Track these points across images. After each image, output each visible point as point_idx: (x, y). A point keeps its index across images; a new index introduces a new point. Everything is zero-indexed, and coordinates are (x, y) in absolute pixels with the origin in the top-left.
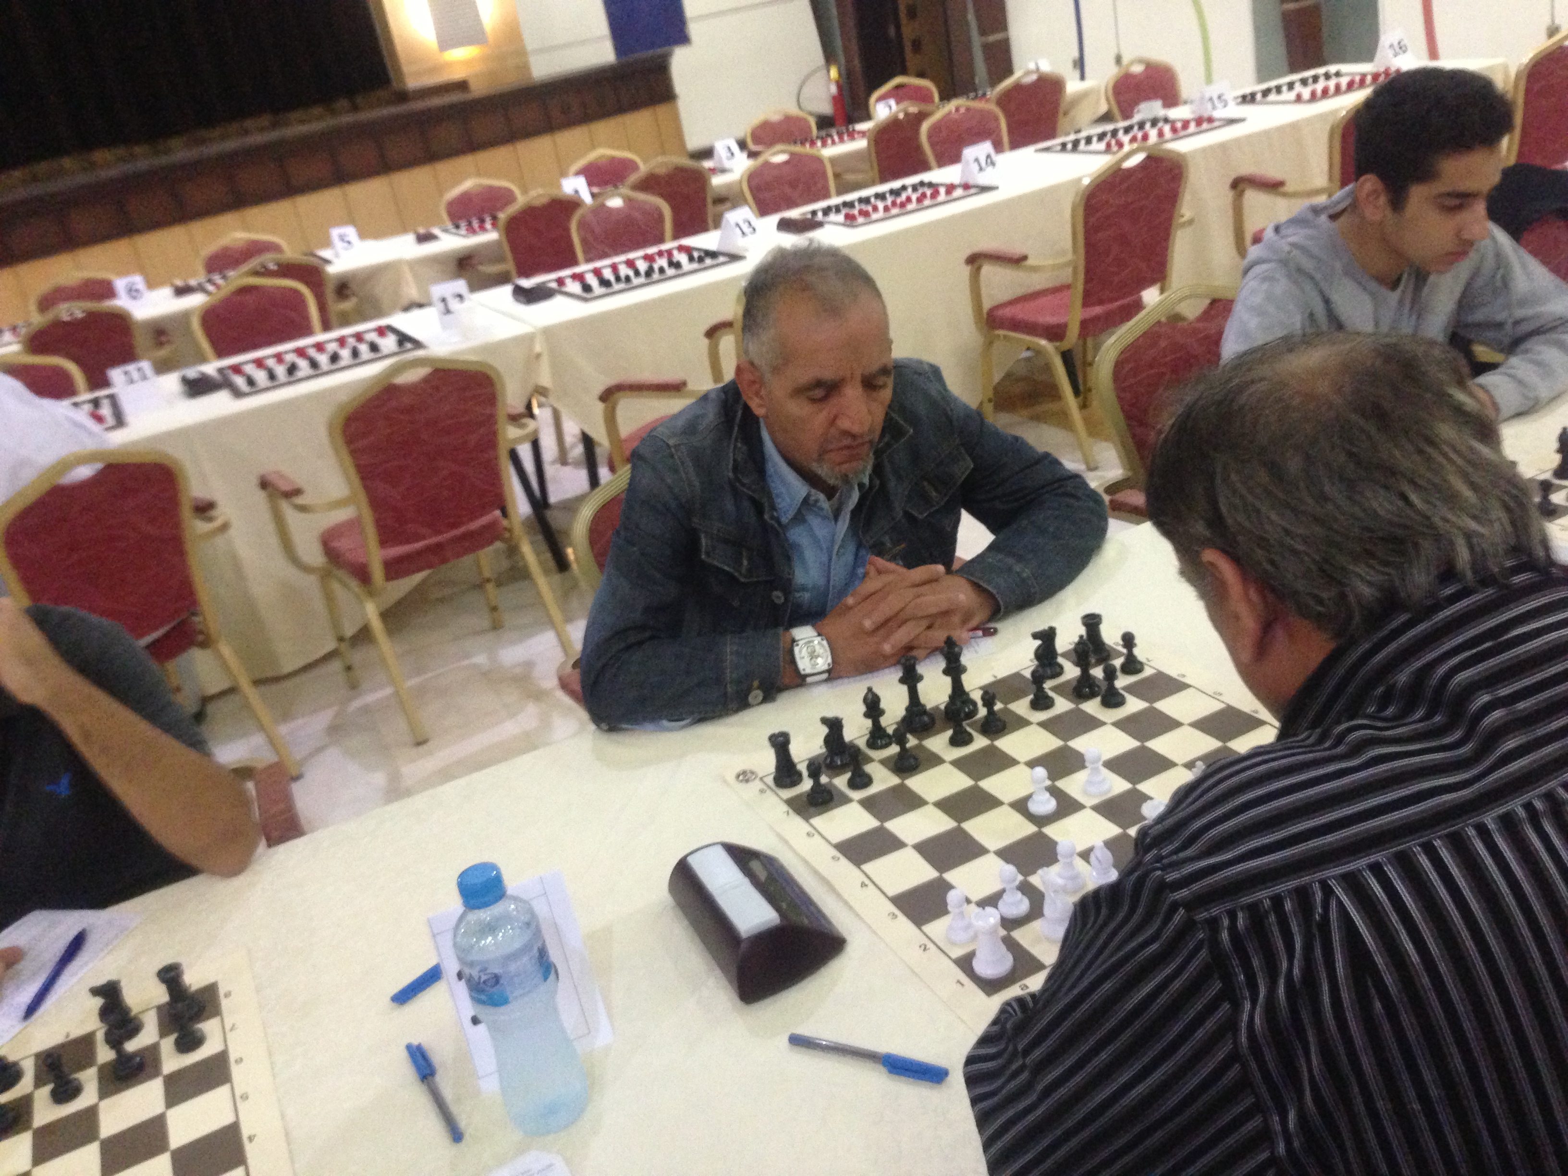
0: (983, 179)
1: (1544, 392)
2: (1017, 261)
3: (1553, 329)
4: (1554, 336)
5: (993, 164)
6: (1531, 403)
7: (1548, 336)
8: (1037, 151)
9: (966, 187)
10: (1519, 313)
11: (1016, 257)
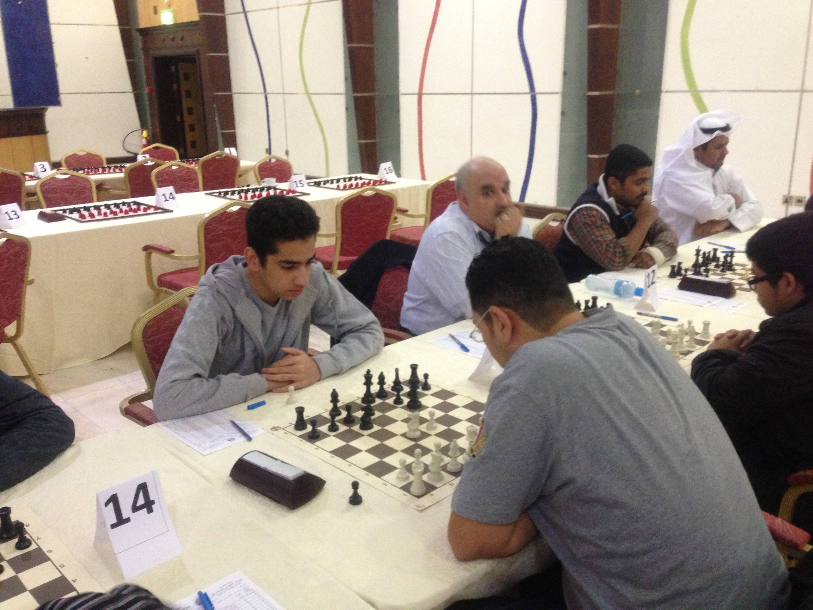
0: (166, 206)
1: (346, 364)
2: (169, 252)
3: (357, 331)
4: (357, 334)
5: (173, 198)
6: (339, 370)
7: (354, 334)
8: (206, 194)
9: (156, 208)
10: (342, 321)
11: (168, 250)
